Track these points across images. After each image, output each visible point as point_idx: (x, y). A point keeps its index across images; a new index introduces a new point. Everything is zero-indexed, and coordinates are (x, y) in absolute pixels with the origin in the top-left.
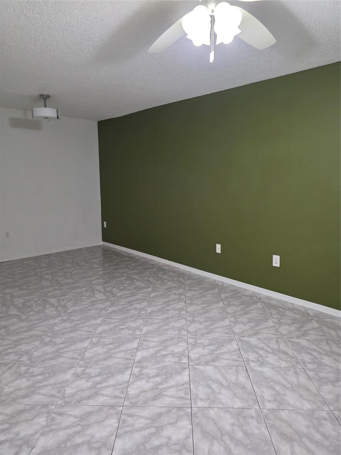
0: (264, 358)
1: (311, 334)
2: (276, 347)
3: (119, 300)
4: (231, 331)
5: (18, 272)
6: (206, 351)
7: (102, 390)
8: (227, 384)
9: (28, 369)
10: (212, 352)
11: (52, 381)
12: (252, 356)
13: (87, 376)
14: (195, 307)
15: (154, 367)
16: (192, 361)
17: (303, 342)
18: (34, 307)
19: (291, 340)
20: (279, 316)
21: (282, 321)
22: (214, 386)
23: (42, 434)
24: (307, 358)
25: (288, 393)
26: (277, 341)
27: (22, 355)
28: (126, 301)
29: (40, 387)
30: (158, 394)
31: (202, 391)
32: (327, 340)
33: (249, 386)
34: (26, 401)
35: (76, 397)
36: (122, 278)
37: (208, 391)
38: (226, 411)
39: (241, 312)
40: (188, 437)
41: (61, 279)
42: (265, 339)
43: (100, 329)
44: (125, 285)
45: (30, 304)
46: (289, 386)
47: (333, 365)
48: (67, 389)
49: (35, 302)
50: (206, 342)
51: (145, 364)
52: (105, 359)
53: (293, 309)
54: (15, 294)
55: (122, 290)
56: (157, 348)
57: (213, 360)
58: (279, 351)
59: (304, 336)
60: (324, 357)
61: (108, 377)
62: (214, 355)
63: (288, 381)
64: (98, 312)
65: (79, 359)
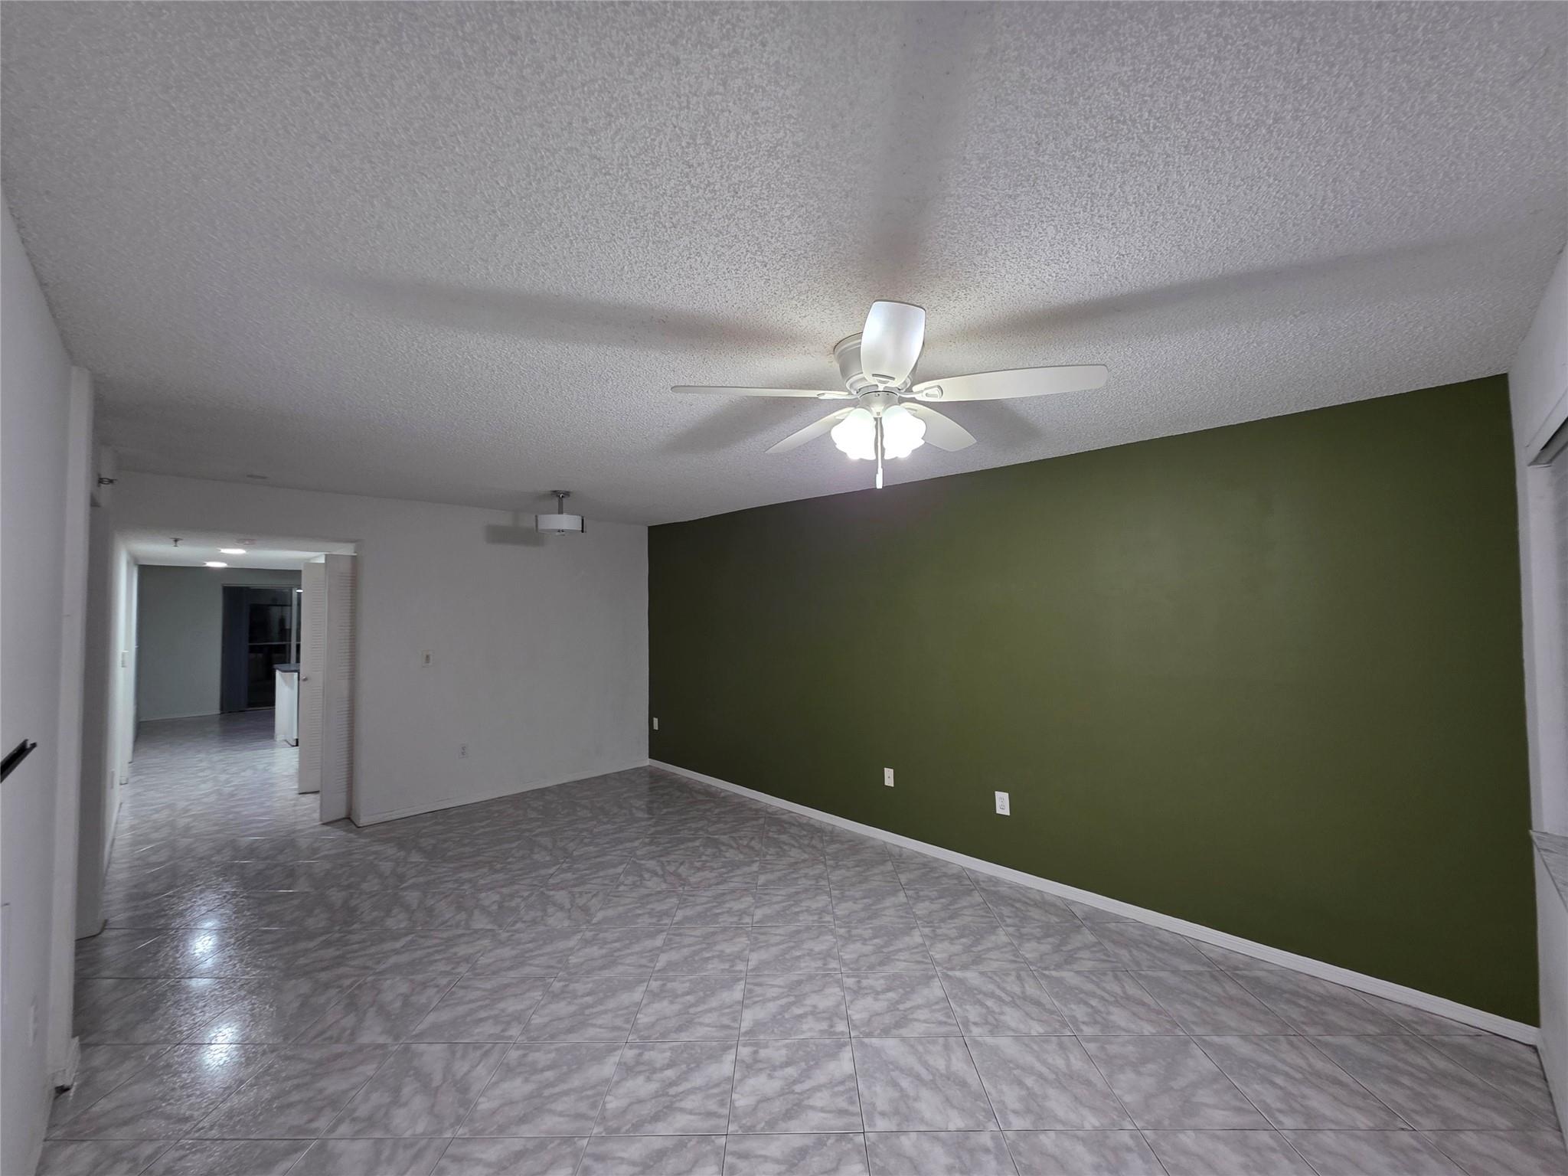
0: (997, 1016)
1: (1084, 959)
2: (1017, 990)
3: (694, 893)
4: (927, 958)
5: (482, 830)
6: (880, 1006)
7: (681, 1100)
8: (931, 1077)
9: (525, 1055)
10: (893, 1007)
11: (576, 1082)
12: (973, 1013)
13: (646, 1068)
14: (850, 905)
15: (780, 1043)
16: (856, 1027)
17: (1068, 976)
18: (523, 912)
19: (1047, 972)
20: (1016, 921)
21: (1024, 931)
22: (905, 1083)
24: (1080, 1012)
25: (1052, 1092)
26: (1019, 977)
27: (508, 1023)
28: (709, 893)
29: (552, 1095)
30: (795, 1105)
31: (881, 1096)
32: (1114, 970)
33: (972, 1079)
34: (526, 1131)
35: (629, 1117)
36: (697, 843)
37: (894, 1094)
38: (934, 1137)
39: (943, 914)
41: (571, 846)
42: (994, 972)
43: (663, 959)
44: (704, 858)
45: (513, 904)
46: (1052, 1076)
47: (1133, 1026)
48: (609, 1098)
49: (524, 899)
50: (880, 984)
51: (762, 1037)
52: (679, 1029)
53: (1044, 904)
54: (482, 882)
55: (699, 869)
56: (783, 1001)
57: (898, 1025)
58: (1025, 998)
59: (1070, 963)
60: (1112, 1009)
61: (690, 1070)
62: (898, 1013)
63: (1049, 1067)
64: (654, 920)
65: (626, 1030)
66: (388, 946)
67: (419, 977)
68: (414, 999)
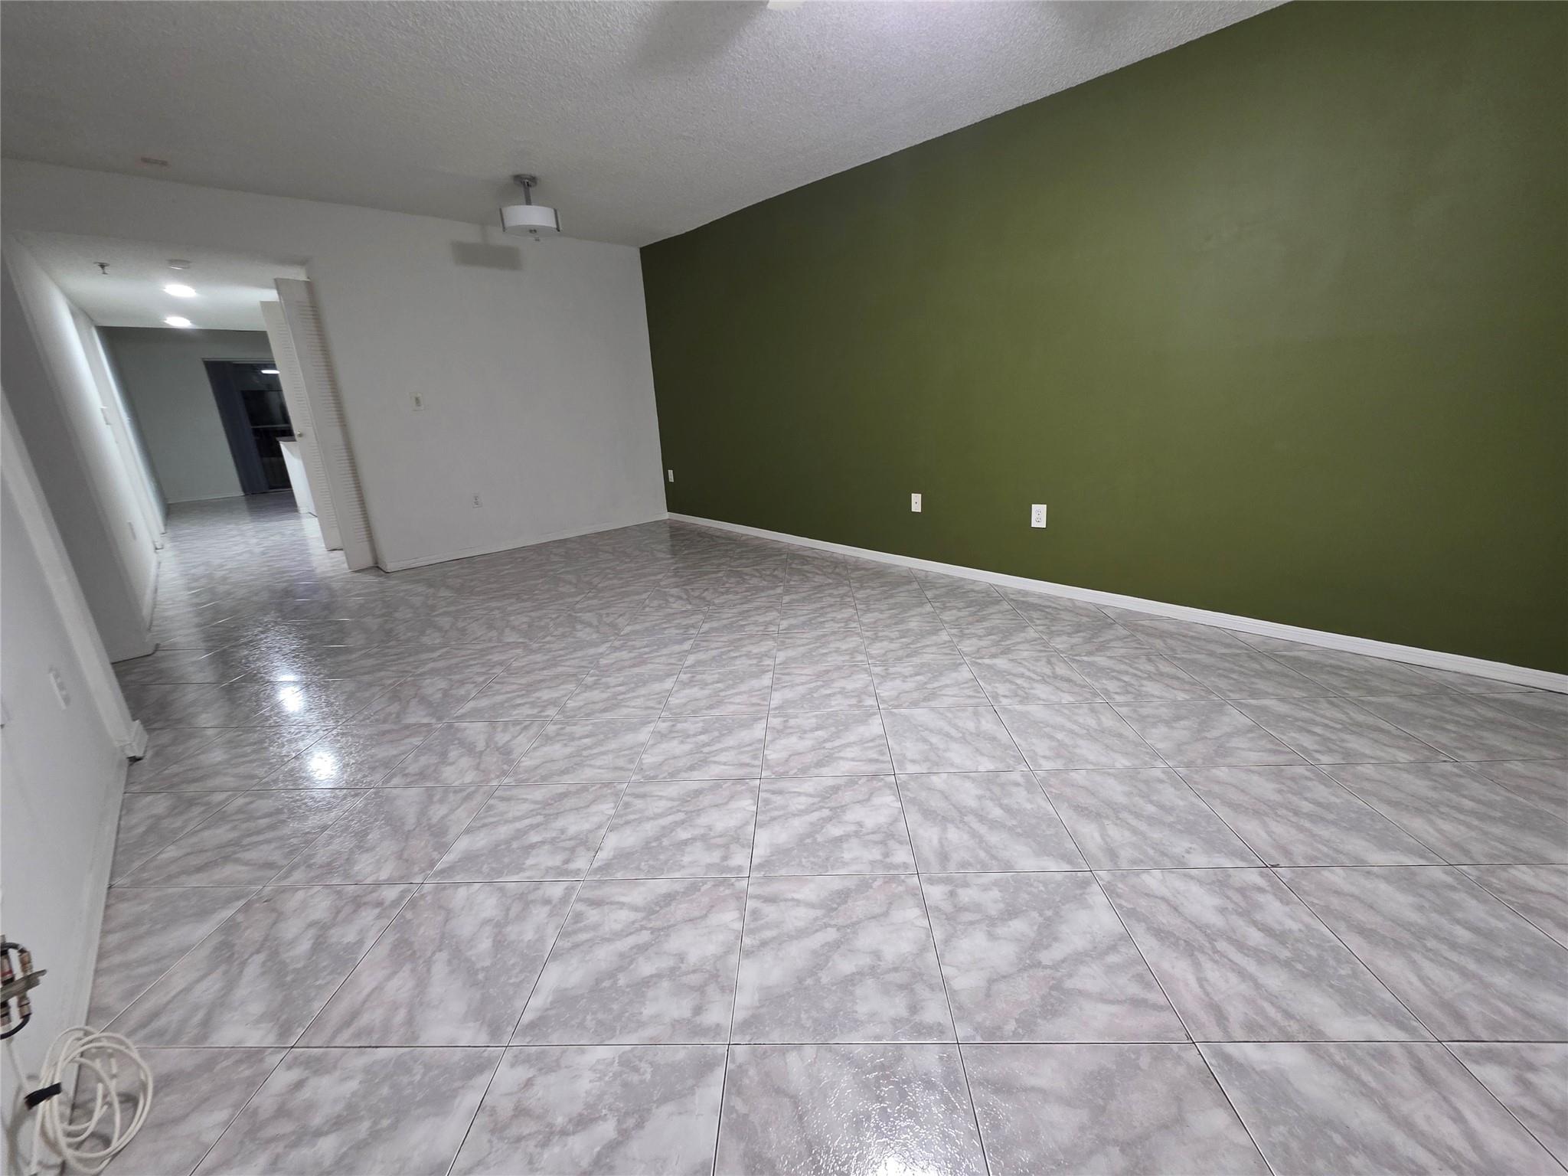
0: (1027, 690)
1: (1116, 647)
2: (1047, 671)
3: (719, 610)
4: (954, 651)
5: (507, 571)
6: (908, 686)
7: (715, 756)
8: (960, 735)
9: (563, 728)
10: (921, 687)
11: (612, 745)
12: (1002, 689)
13: (680, 734)
14: (876, 614)
15: (809, 715)
16: (884, 702)
17: (1100, 660)
18: (551, 629)
19: (1077, 658)
20: (1047, 622)
21: (1053, 628)
22: (934, 739)
23: (612, 829)
24: (1112, 686)
25: (1083, 743)
26: (1049, 662)
27: (545, 706)
28: (735, 611)
29: (591, 755)
30: (826, 757)
31: (912, 748)
32: (1147, 655)
33: (1002, 735)
34: (568, 779)
35: (665, 768)
36: (720, 575)
37: (923, 747)
38: (965, 777)
39: (970, 619)
40: (896, 820)
41: (596, 581)
42: (1024, 659)
43: (691, 659)
44: (727, 585)
45: (542, 623)
46: (1083, 732)
47: (1166, 695)
48: (645, 756)
49: (552, 619)
50: (907, 671)
51: (791, 711)
52: (711, 707)
53: (1074, 608)
54: (509, 608)
55: (723, 593)
56: (811, 685)
57: (927, 699)
58: (1055, 677)
59: (1101, 651)
60: (1145, 682)
61: (723, 735)
62: (926, 691)
63: (1080, 725)
64: (682, 631)
65: (659, 709)
66: (424, 656)
67: (457, 677)
68: (454, 692)
